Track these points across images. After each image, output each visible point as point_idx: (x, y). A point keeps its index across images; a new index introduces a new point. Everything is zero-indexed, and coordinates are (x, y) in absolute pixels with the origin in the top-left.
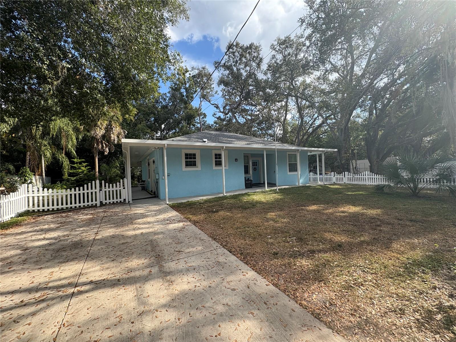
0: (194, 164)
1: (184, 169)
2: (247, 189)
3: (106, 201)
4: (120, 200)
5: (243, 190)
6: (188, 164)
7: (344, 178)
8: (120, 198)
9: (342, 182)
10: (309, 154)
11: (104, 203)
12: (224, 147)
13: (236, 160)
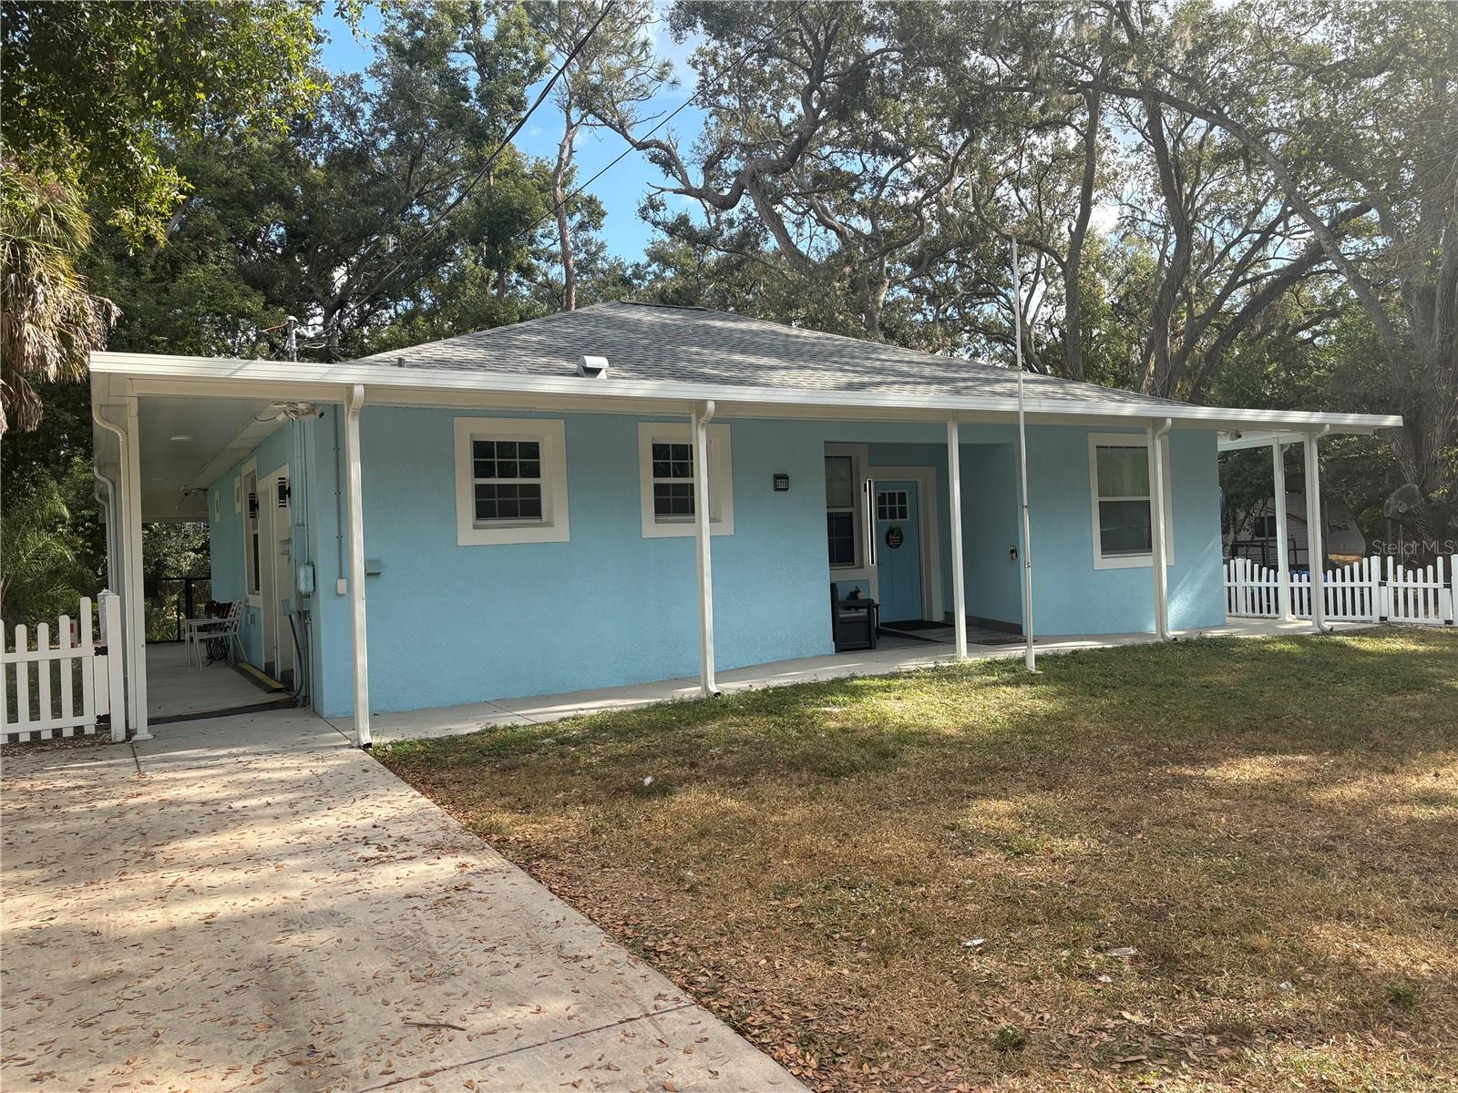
0: (526, 506)
1: (469, 532)
4: (79, 721)
5: (818, 659)
6: (490, 507)
7: (1444, 593)
8: (78, 709)
9: (1432, 619)
10: (1225, 444)
12: (711, 406)
13: (781, 482)
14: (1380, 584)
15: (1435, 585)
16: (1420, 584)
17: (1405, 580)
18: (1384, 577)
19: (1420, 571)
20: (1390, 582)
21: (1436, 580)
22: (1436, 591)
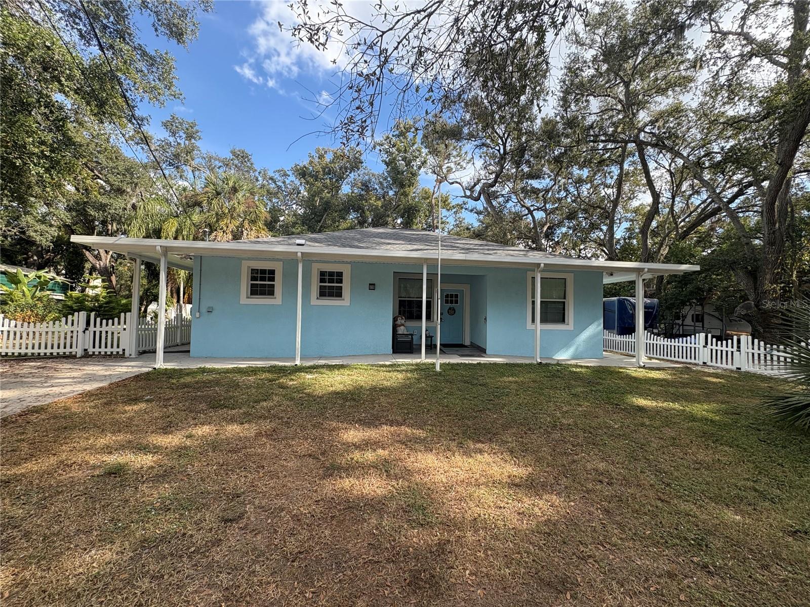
0: (269, 291)
1: (244, 299)
2: (394, 355)
3: (94, 350)
4: (118, 350)
7: (736, 354)
8: (118, 347)
9: (729, 366)
11: (90, 352)
13: (372, 286)
14: (704, 347)
15: (732, 350)
16: (724, 348)
17: (717, 345)
18: (706, 343)
19: (724, 342)
20: (709, 345)
21: (732, 347)
22: (732, 352)
